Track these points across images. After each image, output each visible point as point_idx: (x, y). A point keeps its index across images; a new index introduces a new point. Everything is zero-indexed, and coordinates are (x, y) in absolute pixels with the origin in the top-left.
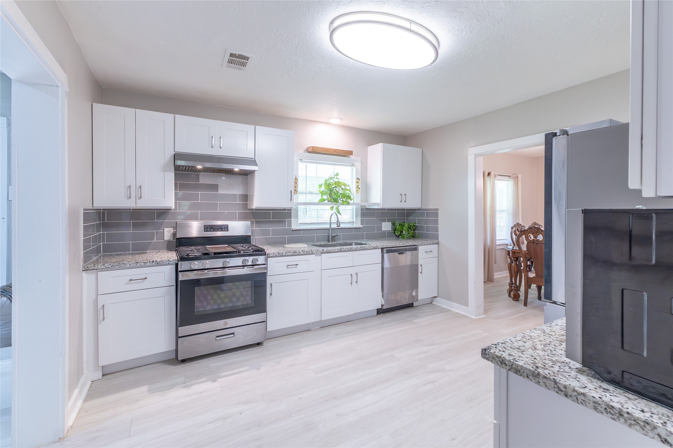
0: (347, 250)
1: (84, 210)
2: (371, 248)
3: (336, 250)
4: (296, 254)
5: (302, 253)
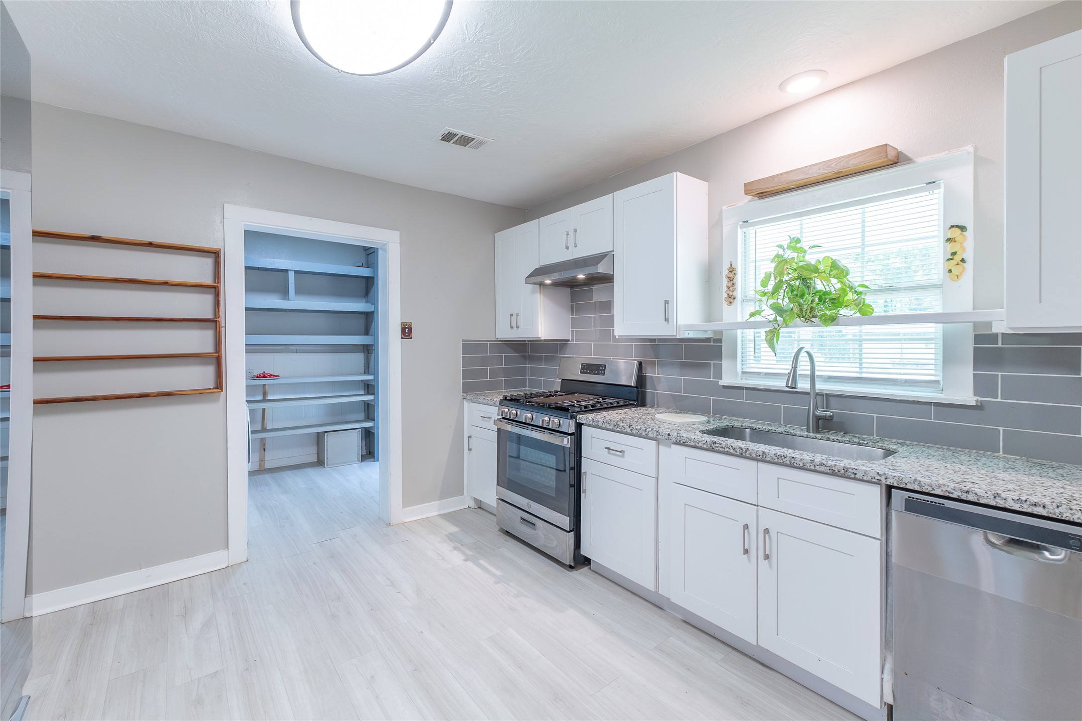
0: (732, 451)
1: (463, 341)
2: (822, 469)
3: (700, 444)
4: (618, 429)
5: (629, 430)
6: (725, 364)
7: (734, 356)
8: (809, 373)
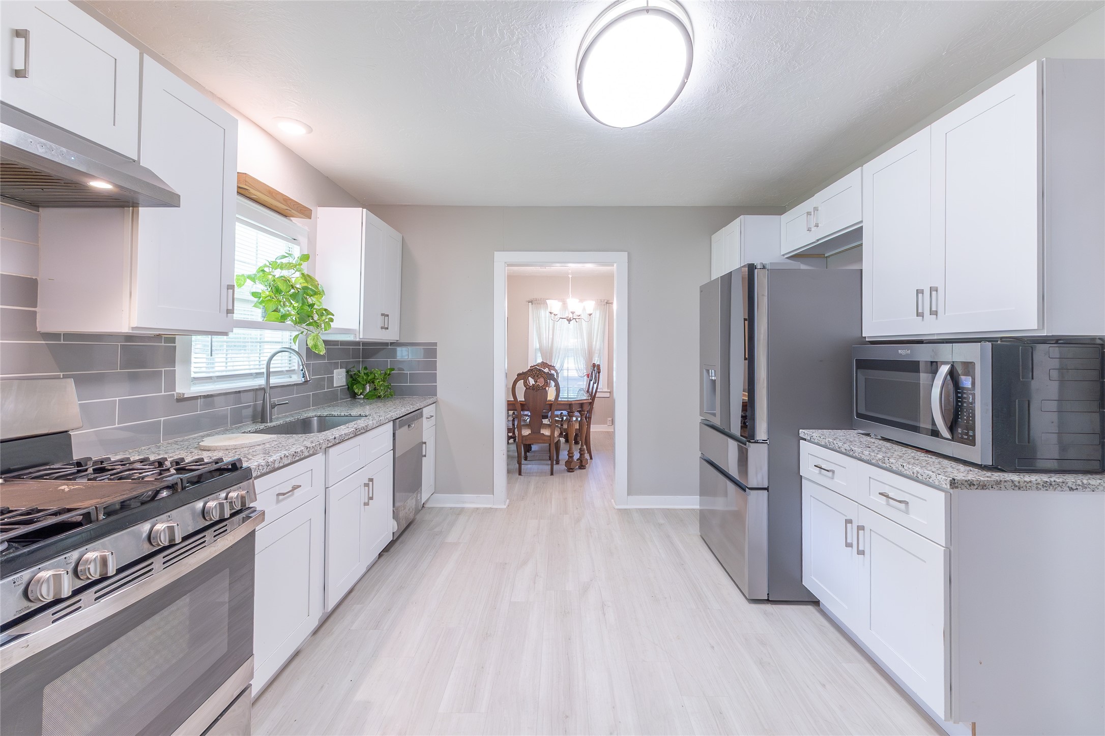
6: (179, 369)
7: (187, 361)
8: (264, 370)
